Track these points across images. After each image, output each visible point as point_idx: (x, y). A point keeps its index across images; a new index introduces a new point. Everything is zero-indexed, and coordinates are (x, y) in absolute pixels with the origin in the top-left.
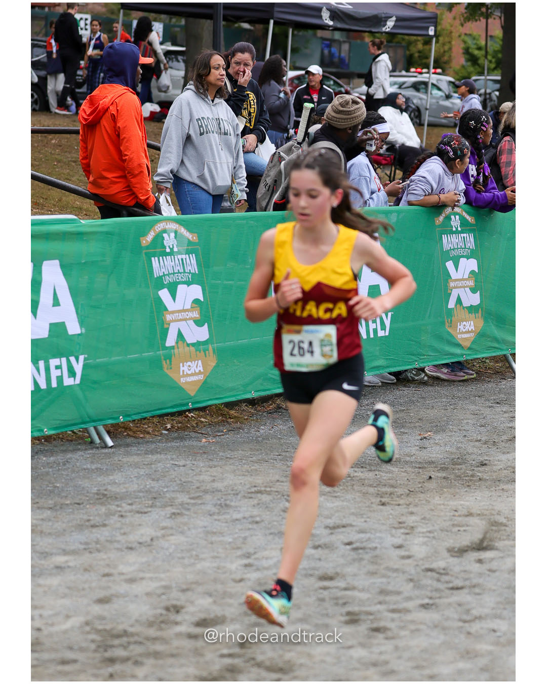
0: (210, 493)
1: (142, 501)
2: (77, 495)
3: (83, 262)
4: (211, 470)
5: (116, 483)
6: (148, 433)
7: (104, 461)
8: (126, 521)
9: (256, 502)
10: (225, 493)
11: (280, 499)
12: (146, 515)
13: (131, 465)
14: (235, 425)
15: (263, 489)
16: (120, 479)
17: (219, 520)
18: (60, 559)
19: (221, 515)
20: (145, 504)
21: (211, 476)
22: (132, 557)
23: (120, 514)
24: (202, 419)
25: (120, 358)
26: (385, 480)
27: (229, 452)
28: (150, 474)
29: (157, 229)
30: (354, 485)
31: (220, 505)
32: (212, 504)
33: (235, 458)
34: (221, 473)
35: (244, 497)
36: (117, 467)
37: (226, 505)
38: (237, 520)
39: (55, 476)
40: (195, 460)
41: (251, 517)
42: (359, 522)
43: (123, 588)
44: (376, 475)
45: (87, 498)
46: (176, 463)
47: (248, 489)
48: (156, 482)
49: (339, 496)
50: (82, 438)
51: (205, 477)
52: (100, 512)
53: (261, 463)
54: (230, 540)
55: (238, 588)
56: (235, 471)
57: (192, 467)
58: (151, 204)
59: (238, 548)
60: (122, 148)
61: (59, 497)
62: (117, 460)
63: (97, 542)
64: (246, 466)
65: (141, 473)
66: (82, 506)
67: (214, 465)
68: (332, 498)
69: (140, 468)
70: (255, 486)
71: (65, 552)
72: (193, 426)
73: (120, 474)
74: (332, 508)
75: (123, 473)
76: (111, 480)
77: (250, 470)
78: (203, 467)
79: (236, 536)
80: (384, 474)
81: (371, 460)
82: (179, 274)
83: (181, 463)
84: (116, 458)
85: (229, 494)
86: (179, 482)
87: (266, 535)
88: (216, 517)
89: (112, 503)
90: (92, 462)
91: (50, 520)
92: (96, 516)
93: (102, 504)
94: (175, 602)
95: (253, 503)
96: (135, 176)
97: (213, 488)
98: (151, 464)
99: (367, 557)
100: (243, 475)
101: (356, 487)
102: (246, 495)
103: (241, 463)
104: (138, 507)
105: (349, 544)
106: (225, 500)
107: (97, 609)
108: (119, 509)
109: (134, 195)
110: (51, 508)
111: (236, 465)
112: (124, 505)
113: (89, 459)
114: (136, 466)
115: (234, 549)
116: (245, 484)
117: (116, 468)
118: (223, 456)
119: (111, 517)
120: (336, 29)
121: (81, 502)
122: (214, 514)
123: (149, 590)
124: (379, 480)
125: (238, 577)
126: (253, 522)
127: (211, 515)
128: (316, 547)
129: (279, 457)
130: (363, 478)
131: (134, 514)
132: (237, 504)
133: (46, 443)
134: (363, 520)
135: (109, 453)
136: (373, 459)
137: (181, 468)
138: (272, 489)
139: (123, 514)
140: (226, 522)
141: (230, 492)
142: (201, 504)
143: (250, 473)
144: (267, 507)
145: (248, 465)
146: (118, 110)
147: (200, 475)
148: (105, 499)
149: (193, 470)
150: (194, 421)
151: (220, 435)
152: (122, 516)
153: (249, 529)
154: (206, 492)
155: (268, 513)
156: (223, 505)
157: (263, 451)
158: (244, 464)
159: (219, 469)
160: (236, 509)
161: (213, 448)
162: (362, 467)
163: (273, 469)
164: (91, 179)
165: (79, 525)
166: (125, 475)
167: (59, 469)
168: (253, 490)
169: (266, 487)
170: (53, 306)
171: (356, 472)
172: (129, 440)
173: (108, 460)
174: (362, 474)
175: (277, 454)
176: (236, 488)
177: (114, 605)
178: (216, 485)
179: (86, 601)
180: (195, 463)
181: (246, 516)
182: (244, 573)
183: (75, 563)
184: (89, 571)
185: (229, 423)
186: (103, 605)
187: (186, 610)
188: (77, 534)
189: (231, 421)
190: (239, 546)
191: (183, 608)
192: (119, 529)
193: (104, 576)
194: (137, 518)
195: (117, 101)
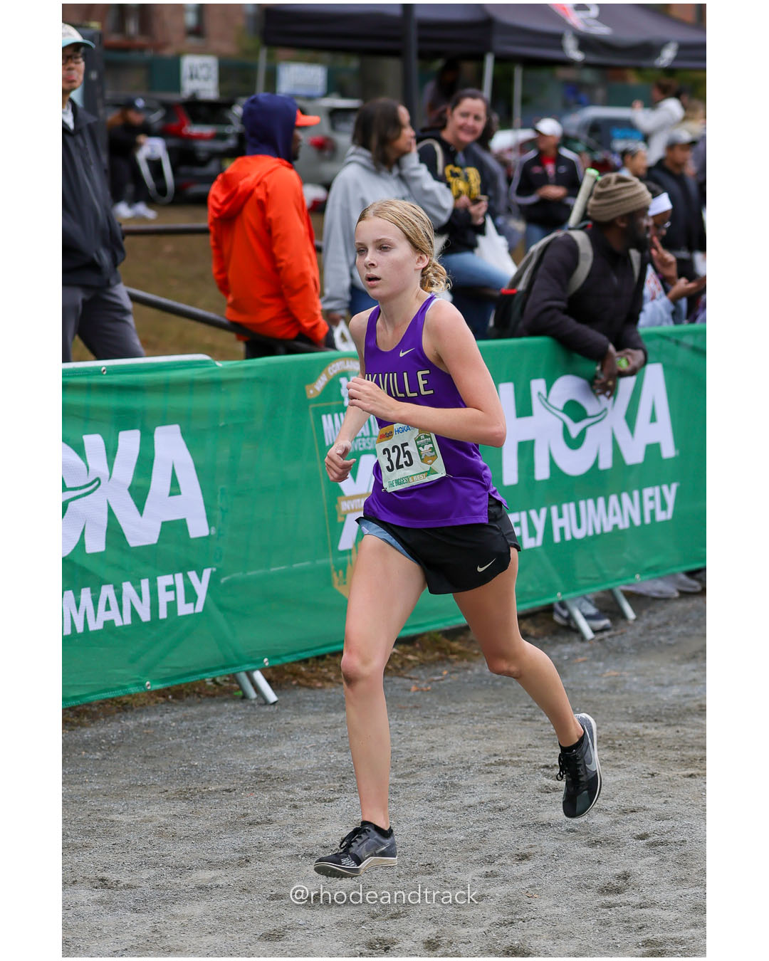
0: (427, 768)
1: (325, 783)
2: (226, 778)
3: (222, 424)
4: (428, 733)
5: (284, 757)
6: (329, 680)
7: (264, 724)
8: (301, 814)
9: (497, 778)
10: (451, 766)
11: (535, 772)
12: (331, 804)
13: (305, 729)
14: (459, 665)
15: (507, 758)
16: (289, 751)
17: (443, 808)
18: (205, 876)
19: (447, 800)
20: (330, 787)
21: (428, 741)
23: (292, 803)
24: (410, 657)
25: (283, 568)
26: (693, 739)
27: (453, 704)
28: (335, 742)
29: (331, 371)
30: (644, 747)
31: (444, 785)
32: (432, 784)
33: (463, 713)
34: (444, 737)
35: (480, 771)
36: (284, 733)
37: (453, 785)
38: (470, 807)
39: (191, 749)
40: (402, 719)
41: (492, 801)
42: (656, 804)
43: (302, 916)
44: (678, 732)
45: (241, 782)
47: (484, 759)
48: (345, 753)
49: (623, 764)
50: (229, 691)
51: (419, 744)
52: (262, 802)
53: (502, 720)
54: (462, 837)
56: (463, 732)
57: (397, 729)
58: (321, 334)
59: (474, 849)
60: (275, 250)
61: (198, 782)
62: (284, 723)
63: (259, 848)
64: (479, 725)
65: (322, 741)
66: (233, 794)
67: (431, 725)
68: (614, 769)
69: (318, 733)
70: (495, 755)
71: (211, 865)
72: (396, 668)
73: (289, 743)
74: (614, 784)
75: (293, 742)
76: (276, 753)
77: (486, 731)
78: (414, 728)
79: (470, 831)
80: (689, 730)
81: (669, 709)
82: (363, 440)
84: (283, 719)
85: (457, 768)
87: (516, 828)
88: (438, 804)
89: (279, 787)
90: (246, 727)
91: (186, 816)
92: (255, 808)
93: (263, 790)
94: (381, 935)
95: (493, 781)
96: (296, 292)
97: (432, 760)
98: (336, 727)
99: (671, 855)
100: (477, 739)
101: (647, 751)
102: (482, 768)
103: (471, 721)
104: (320, 792)
105: (642, 837)
106: (451, 777)
107: (264, 949)
108: (291, 796)
109: (295, 322)
110: (187, 799)
111: (465, 723)
112: (297, 790)
113: (242, 722)
114: (314, 730)
115: (467, 850)
116: (479, 752)
117: (284, 735)
118: (444, 711)
119: (280, 809)
120: (586, 65)
121: (232, 787)
122: (434, 799)
124: (682, 738)
126: (495, 808)
127: (430, 801)
128: (593, 844)
129: (529, 709)
130: (658, 736)
131: (314, 803)
132: (469, 782)
133: (174, 701)
134: (662, 800)
135: (272, 713)
136: (672, 708)
138: (521, 758)
139: (298, 803)
140: (454, 811)
141: (457, 765)
142: (415, 784)
143: (486, 735)
144: (515, 786)
145: (483, 723)
146: (267, 195)
147: (411, 740)
148: (268, 781)
149: (399, 733)
150: (397, 660)
151: (438, 680)
152: (295, 807)
154: (421, 766)
155: (517, 794)
156: (448, 784)
157: (503, 702)
158: (477, 722)
159: (439, 731)
160: (468, 791)
161: (428, 700)
162: (656, 721)
163: (521, 728)
164: (230, 299)
165: (231, 823)
166: (298, 745)
167: (196, 739)
168: (492, 760)
169: (511, 755)
170: (171, 494)
171: (647, 728)
172: (301, 693)
173: (270, 724)
174: (656, 732)
175: (526, 705)
176: (466, 759)
177: (288, 943)
178: (436, 755)
179: (246, 938)
180: (402, 722)
181: (483, 800)
182: (485, 887)
183: (227, 881)
184: (249, 892)
185: (451, 662)
186: (272, 943)
187: (399, 945)
188: (227, 836)
189: (455, 657)
190: (475, 846)
191: (395, 943)
192: (292, 826)
193: (272, 898)
194: (318, 810)
195: (266, 179)
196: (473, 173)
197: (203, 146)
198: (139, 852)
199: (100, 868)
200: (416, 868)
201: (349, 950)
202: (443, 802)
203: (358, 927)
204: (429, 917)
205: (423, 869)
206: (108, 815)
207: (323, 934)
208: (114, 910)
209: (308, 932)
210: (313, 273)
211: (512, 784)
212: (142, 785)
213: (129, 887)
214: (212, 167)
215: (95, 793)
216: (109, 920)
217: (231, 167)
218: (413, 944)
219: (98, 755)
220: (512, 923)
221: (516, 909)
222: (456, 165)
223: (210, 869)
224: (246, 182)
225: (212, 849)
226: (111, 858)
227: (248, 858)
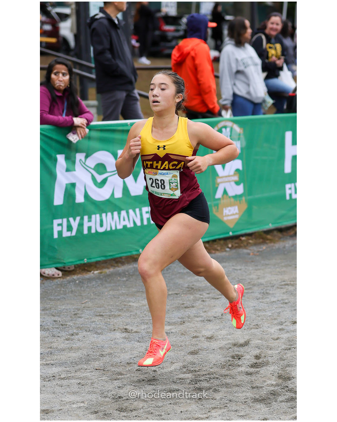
0: (256, 286)
1: (215, 291)
2: (176, 289)
4: (257, 272)
6: (217, 250)
8: (206, 304)
9: (285, 291)
10: (266, 285)
12: (218, 300)
14: (270, 244)
15: (289, 283)
17: (263, 302)
19: (264, 299)
20: (218, 293)
21: (257, 275)
22: (210, 326)
23: (202, 299)
24: (251, 241)
27: (267, 260)
29: (219, 126)
31: (263, 293)
32: (258, 293)
33: (271, 264)
34: (263, 274)
35: (278, 288)
37: (267, 293)
38: (274, 302)
40: (247, 266)
41: (283, 300)
43: (206, 344)
45: (182, 291)
46: (236, 268)
47: (279, 283)
51: (253, 276)
52: (190, 299)
53: (287, 267)
54: (270, 314)
55: (276, 343)
56: (271, 272)
57: (245, 270)
58: (217, 110)
59: (275, 319)
60: (199, 76)
63: (189, 317)
66: (179, 295)
67: (259, 269)
70: (284, 281)
72: (245, 245)
77: (280, 271)
78: (252, 270)
79: (273, 311)
83: (239, 268)
85: (269, 286)
86: (237, 280)
87: (292, 311)
88: (261, 300)
89: (197, 293)
92: (187, 301)
93: (191, 294)
94: (237, 353)
95: (283, 292)
96: (206, 93)
97: (258, 283)
100: (277, 274)
102: (279, 286)
103: (275, 267)
104: (213, 295)
106: (266, 290)
107: (190, 358)
108: (202, 297)
109: (206, 105)
111: (272, 268)
112: (204, 294)
115: (272, 320)
116: (278, 280)
118: (263, 263)
119: (197, 302)
121: (178, 292)
122: (259, 298)
123: (221, 345)
125: (276, 337)
126: (284, 303)
127: (257, 299)
131: (211, 299)
132: (273, 292)
137: (239, 271)
139: (204, 299)
140: (267, 303)
141: (269, 285)
142: (251, 292)
143: (281, 273)
144: (292, 294)
145: (279, 268)
146: (196, 54)
147: (250, 275)
148: (193, 290)
149: (246, 272)
150: (245, 242)
151: (261, 251)
152: (203, 301)
153: (281, 307)
154: (254, 285)
155: (293, 297)
156: (265, 293)
157: (287, 259)
158: (277, 268)
159: (262, 271)
160: (272, 295)
161: (257, 259)
165: (177, 307)
168: (283, 283)
169: (290, 281)
176: (272, 282)
177: (200, 356)
178: (260, 281)
179: (183, 353)
180: (247, 267)
181: (279, 299)
182: (279, 334)
183: (176, 330)
184: (184, 335)
185: (267, 243)
186: (193, 356)
187: (245, 357)
188: (176, 312)
189: (268, 242)
190: (276, 318)
191: (243, 356)
192: (202, 309)
193: (193, 337)
194: (213, 302)
195: (195, 48)
196: (278, 46)
197: (170, 35)
198: (141, 318)
199: (125, 324)
200: (251, 326)
201: (224, 359)
202: (263, 299)
203: (228, 350)
204: (257, 346)
205: (254, 327)
206: (128, 303)
207: (214, 352)
208: (130, 341)
209: (208, 351)
210: (214, 86)
211: (291, 293)
212: (142, 291)
213: (136, 332)
214: (173, 43)
215: (123, 294)
216: (128, 345)
217: (181, 43)
218: (250, 357)
219: (125, 279)
220: (290, 349)
221: (292, 344)
222: (271, 43)
223: (169, 325)
224: (187, 49)
225: (170, 317)
226: (129, 320)
227: (184, 321)
